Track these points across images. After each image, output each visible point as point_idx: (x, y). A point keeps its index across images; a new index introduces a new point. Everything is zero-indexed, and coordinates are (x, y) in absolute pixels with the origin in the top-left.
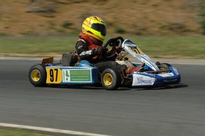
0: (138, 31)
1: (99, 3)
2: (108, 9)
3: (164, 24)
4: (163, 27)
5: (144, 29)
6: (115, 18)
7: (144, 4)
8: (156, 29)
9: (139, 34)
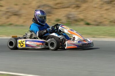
0: (97, 24)
1: (76, 8)
2: (80, 11)
3: (112, 20)
4: (111, 22)
5: (100, 23)
7: (101, 9)
8: (107, 23)
9: (97, 25)
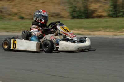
6: (19, 10)
